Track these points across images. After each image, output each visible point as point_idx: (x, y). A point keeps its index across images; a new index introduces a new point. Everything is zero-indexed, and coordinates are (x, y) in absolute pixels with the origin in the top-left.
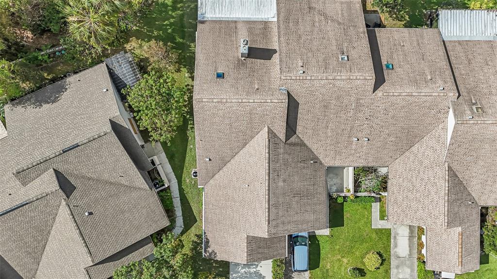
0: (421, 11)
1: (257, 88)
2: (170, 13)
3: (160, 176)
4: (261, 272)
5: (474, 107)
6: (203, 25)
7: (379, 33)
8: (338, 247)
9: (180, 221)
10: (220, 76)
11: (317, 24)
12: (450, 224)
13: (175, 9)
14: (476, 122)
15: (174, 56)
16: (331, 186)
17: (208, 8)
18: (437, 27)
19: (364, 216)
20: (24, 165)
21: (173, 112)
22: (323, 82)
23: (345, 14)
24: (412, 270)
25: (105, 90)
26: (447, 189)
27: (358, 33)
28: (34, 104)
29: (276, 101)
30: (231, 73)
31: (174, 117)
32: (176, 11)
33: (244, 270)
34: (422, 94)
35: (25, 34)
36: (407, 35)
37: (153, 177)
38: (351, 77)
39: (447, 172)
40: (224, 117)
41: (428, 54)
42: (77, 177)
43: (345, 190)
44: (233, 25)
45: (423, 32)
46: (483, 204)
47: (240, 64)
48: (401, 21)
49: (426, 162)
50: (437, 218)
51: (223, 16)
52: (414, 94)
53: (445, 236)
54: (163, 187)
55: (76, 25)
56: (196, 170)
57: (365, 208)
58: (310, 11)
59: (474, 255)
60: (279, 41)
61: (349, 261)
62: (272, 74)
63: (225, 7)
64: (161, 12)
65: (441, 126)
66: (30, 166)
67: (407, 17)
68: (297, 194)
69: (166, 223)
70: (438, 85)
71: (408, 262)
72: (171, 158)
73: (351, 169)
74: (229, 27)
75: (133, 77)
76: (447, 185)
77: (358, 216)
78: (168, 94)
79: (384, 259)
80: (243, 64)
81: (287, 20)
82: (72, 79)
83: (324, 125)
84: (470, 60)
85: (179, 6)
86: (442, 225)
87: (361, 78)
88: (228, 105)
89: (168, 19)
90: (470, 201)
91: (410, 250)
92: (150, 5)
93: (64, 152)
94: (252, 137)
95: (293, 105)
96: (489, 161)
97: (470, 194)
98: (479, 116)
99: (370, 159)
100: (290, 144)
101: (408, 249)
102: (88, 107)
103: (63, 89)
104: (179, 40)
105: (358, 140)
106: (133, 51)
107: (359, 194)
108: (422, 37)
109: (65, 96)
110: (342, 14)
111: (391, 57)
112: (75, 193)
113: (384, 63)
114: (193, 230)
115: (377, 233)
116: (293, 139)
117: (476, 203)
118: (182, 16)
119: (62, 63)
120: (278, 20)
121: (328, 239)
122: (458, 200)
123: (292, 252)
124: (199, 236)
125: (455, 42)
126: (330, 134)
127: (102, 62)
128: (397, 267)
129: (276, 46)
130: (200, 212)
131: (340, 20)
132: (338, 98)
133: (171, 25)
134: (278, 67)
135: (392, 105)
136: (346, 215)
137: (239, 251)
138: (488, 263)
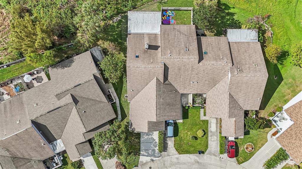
0: (221, 29)
1: (152, 61)
2: (116, 29)
3: (112, 97)
4: (154, 138)
5: (239, 70)
6: (130, 35)
7: (203, 39)
8: (186, 127)
9: (120, 117)
10: (137, 57)
11: (176, 36)
12: (230, 117)
13: (118, 27)
14: (239, 76)
15: (118, 48)
16: (183, 102)
17: (132, 28)
18: (227, 36)
19: (197, 115)
20: (59, 91)
21: (118, 71)
22: (178, 60)
23: (188, 31)
24: (217, 138)
25: (90, 62)
26: (229, 102)
27: (193, 39)
28: (61, 67)
29: (160, 67)
30: (141, 56)
31: (119, 73)
32: (118, 28)
33: (146, 137)
34: (218, 64)
35: (54, 38)
36: (214, 40)
37: (109, 97)
38: (189, 58)
39: (229, 96)
40: (139, 73)
41: (222, 48)
42: (79, 97)
43: (189, 103)
44: (142, 35)
45: (220, 38)
46: (245, 109)
47: (145, 52)
48: (213, 33)
49: (221, 92)
50: (225, 114)
51: (138, 32)
52: (215, 64)
53: (229, 122)
54: (113, 102)
55: (80, 37)
56: (127, 95)
57: (198, 111)
58: (174, 30)
59: (241, 130)
60: (161, 43)
61: (191, 133)
62: (158, 56)
63: (139, 28)
64: (112, 29)
65: (226, 77)
66: (61, 92)
67: (215, 31)
68: (168, 104)
69: (115, 116)
70: (225, 60)
71: (215, 134)
72: (116, 90)
73: (191, 95)
74: (141, 36)
75: (101, 56)
76: (229, 101)
77: (194, 115)
78: (116, 64)
79: (205, 133)
80: (146, 52)
81: (164, 34)
82: (76, 58)
83: (179, 76)
84: (239, 50)
85: (120, 26)
86: (227, 117)
87: (193, 58)
88: (140, 68)
89: (115, 32)
90: (239, 107)
91: (216, 129)
92: (107, 26)
93: (75, 87)
94: (150, 81)
95: (166, 69)
96: (245, 91)
97: (239, 105)
98: (240, 73)
99: (199, 90)
100: (166, 84)
101: (216, 128)
102: (84, 69)
103: (72, 61)
104: (120, 41)
105: (193, 82)
106: (100, 45)
107: (194, 105)
108: (220, 40)
109: (73, 64)
110: (187, 31)
111: (207, 49)
112: (79, 104)
113: (204, 51)
114: (125, 120)
115: (202, 122)
116: (167, 82)
117: (242, 109)
118: (121, 30)
119: (71, 50)
120: (161, 34)
121: (182, 124)
122: (234, 107)
123: (166, 129)
124: (128, 123)
125: (234, 42)
126: (181, 80)
127: (88, 50)
128: (211, 136)
129: (160, 45)
130: (128, 113)
131: (186, 34)
132: (184, 66)
133: (116, 34)
134: (160, 53)
135: (206, 68)
136: (190, 114)
137: (145, 127)
138: (249, 134)
